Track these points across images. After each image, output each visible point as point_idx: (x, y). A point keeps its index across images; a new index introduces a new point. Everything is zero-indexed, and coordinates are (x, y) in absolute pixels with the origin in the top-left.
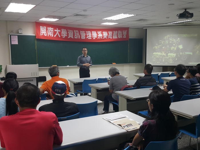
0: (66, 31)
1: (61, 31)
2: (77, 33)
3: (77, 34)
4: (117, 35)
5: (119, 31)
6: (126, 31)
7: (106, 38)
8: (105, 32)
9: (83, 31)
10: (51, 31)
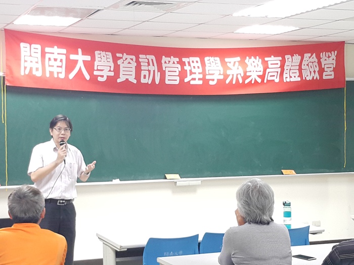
0: (111, 60)
1: (93, 59)
2: (149, 64)
3: (151, 68)
4: (300, 70)
5: (307, 55)
6: (333, 55)
7: (259, 80)
8: (254, 60)
9: (172, 57)
10: (59, 60)
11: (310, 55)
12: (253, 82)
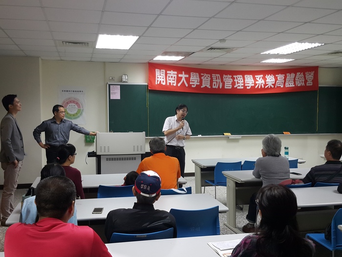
0: (198, 77)
1: (190, 76)
2: (217, 79)
3: (218, 81)
4: (295, 81)
5: (298, 73)
6: (312, 73)
7: (273, 86)
8: (270, 76)
9: (228, 75)
10: (173, 77)
11: (300, 73)
12: (269, 87)
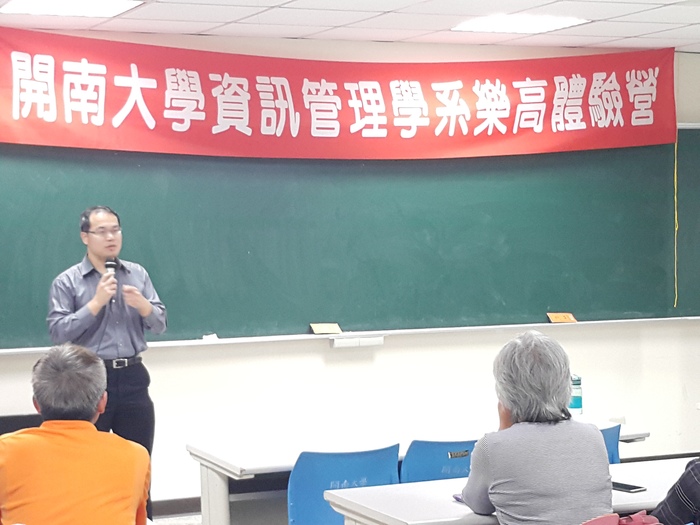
0: (198, 87)
1: (162, 86)
2: (276, 97)
3: (281, 104)
4: (585, 106)
5: (599, 77)
6: (652, 76)
7: (503, 129)
8: (490, 86)
9: (323, 81)
10: (91, 88)
11: (603, 75)
12: (490, 132)
